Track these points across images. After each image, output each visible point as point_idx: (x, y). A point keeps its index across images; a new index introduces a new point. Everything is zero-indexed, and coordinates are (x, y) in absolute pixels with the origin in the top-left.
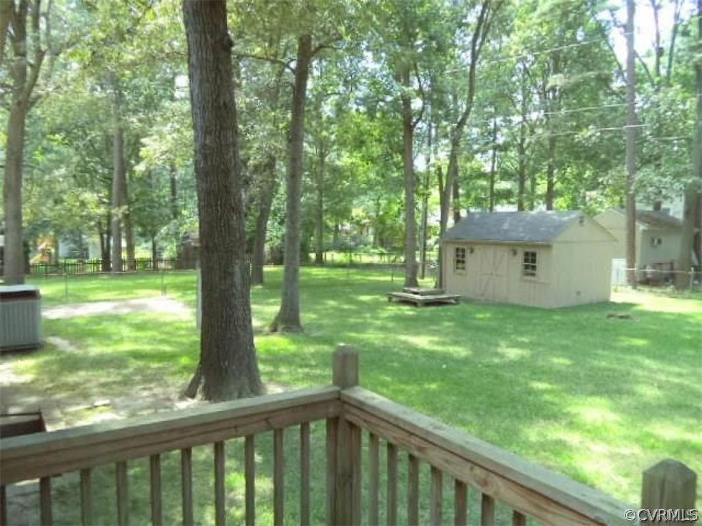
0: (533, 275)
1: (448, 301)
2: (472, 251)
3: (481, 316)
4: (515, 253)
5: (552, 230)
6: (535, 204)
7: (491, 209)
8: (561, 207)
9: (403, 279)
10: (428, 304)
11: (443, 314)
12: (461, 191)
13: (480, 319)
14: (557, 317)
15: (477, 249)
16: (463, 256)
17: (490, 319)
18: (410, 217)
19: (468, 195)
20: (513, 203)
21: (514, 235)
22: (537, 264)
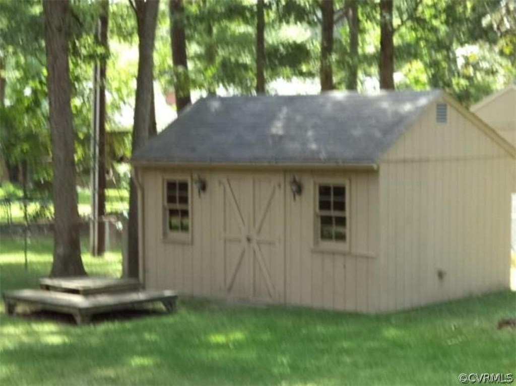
0: (341, 237)
1: (150, 306)
2: (203, 187)
3: (219, 339)
4: (299, 189)
5: (378, 134)
6: (360, 75)
7: (261, 88)
8: (417, 81)
9: (48, 258)
10: (98, 315)
11: (132, 338)
12: (193, 49)
13: (218, 346)
14: (391, 333)
15: (215, 183)
16: (184, 200)
17: (239, 345)
18: (62, 109)
19: (208, 56)
20: (310, 74)
21: (293, 147)
22: (347, 214)
